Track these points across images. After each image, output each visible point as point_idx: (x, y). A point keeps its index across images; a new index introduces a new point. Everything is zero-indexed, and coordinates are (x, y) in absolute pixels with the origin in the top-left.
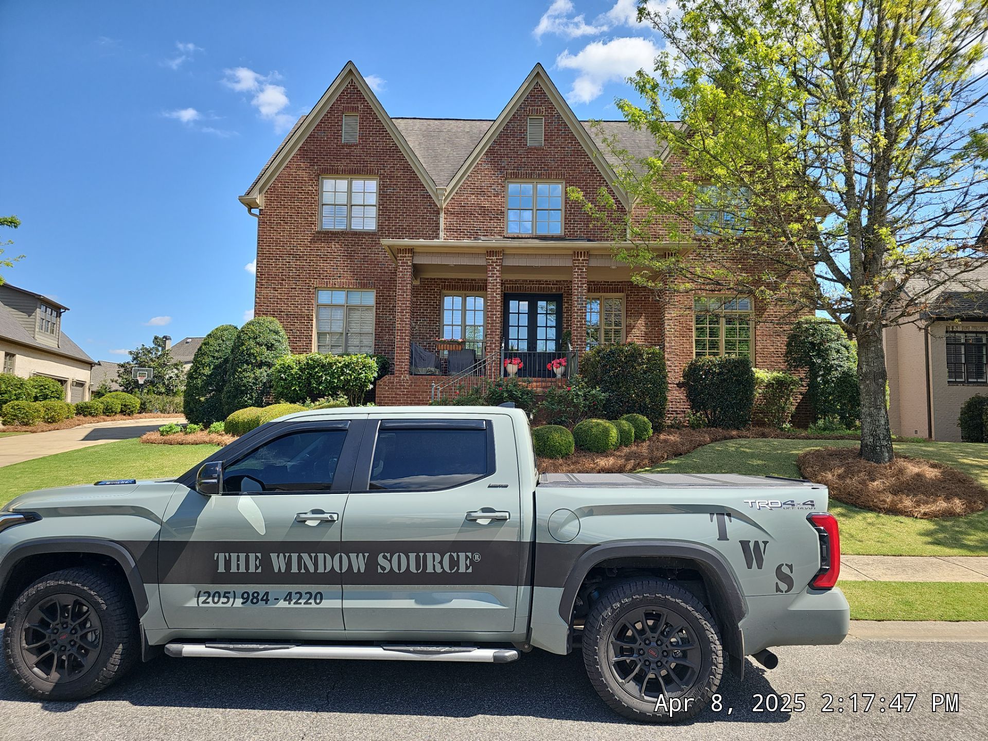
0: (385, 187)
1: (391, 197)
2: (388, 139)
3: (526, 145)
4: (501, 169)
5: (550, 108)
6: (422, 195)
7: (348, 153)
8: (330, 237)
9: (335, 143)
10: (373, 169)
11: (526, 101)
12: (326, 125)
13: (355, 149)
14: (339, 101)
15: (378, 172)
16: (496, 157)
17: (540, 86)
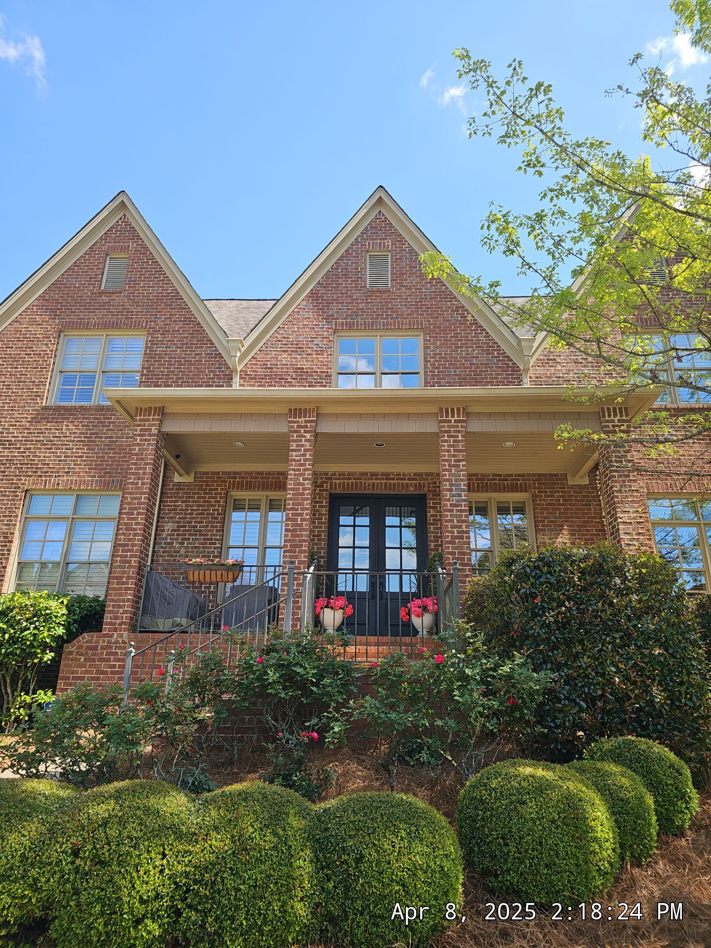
0: (154, 344)
1: (162, 358)
2: (166, 284)
3: (365, 287)
4: (329, 318)
5: (398, 241)
6: (208, 354)
7: (106, 302)
8: (62, 414)
9: (90, 291)
10: (139, 321)
11: (365, 233)
12: (81, 269)
13: (118, 296)
14: (104, 239)
15: (146, 324)
16: (320, 303)
17: (383, 215)
